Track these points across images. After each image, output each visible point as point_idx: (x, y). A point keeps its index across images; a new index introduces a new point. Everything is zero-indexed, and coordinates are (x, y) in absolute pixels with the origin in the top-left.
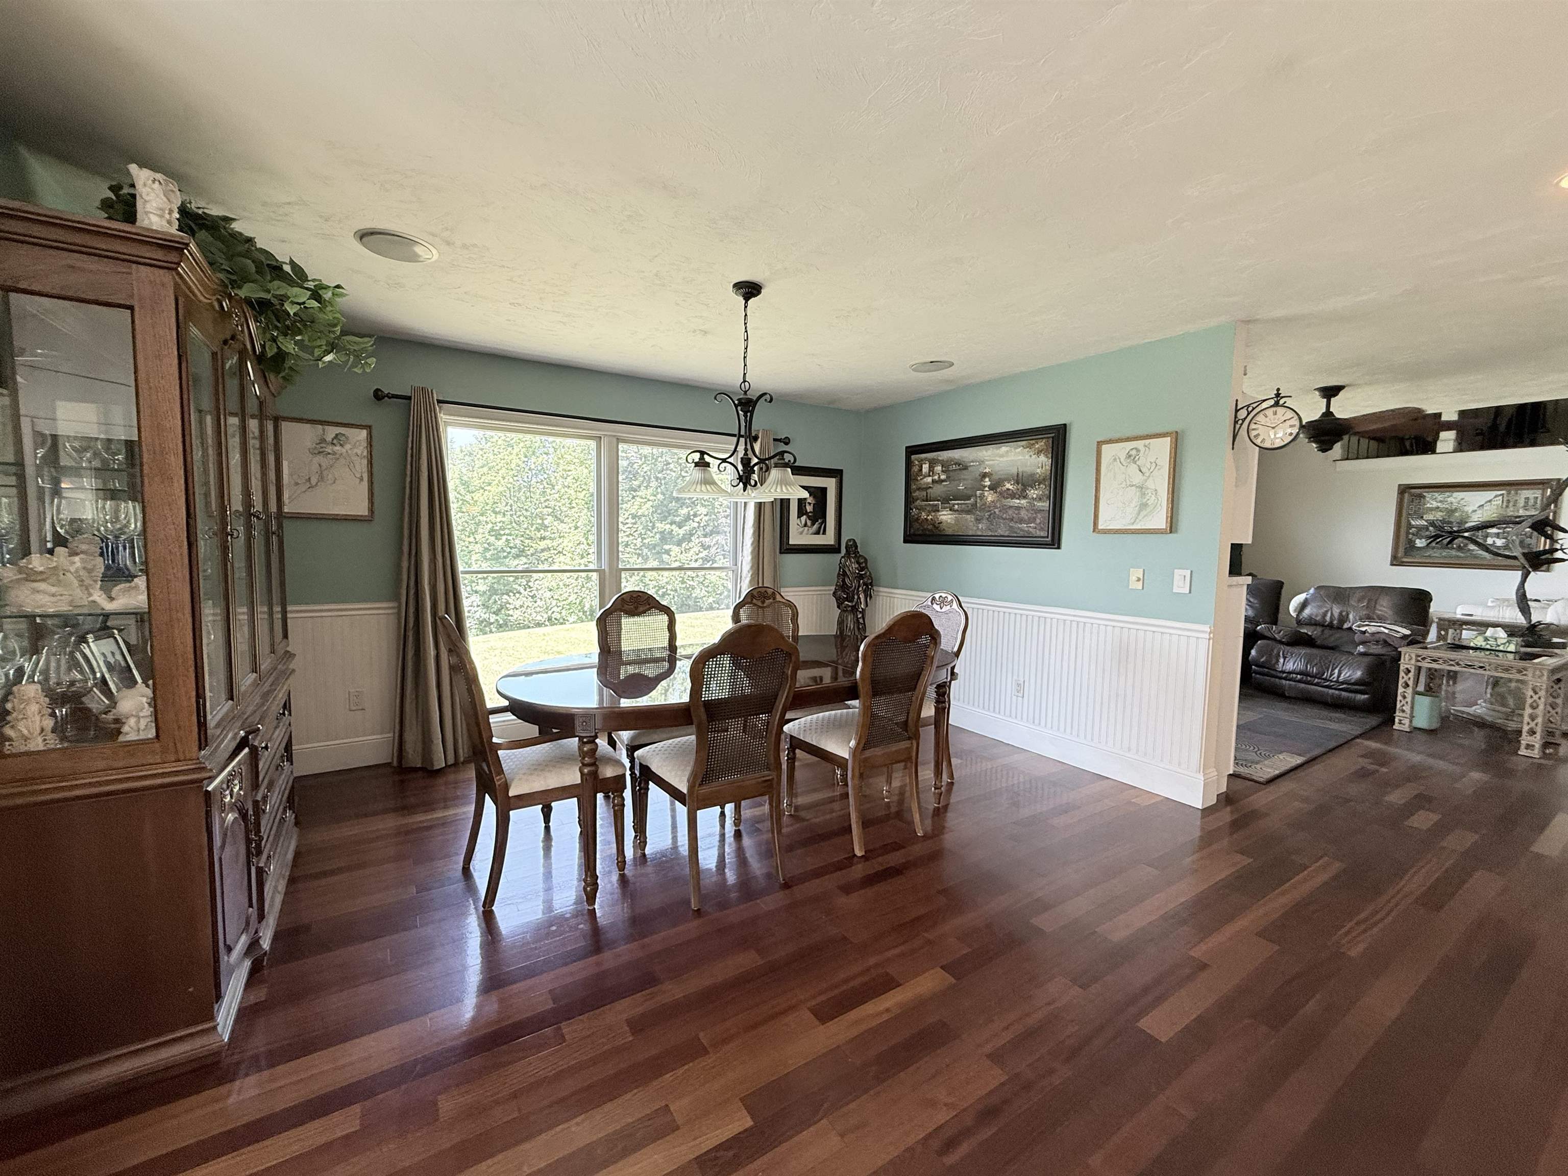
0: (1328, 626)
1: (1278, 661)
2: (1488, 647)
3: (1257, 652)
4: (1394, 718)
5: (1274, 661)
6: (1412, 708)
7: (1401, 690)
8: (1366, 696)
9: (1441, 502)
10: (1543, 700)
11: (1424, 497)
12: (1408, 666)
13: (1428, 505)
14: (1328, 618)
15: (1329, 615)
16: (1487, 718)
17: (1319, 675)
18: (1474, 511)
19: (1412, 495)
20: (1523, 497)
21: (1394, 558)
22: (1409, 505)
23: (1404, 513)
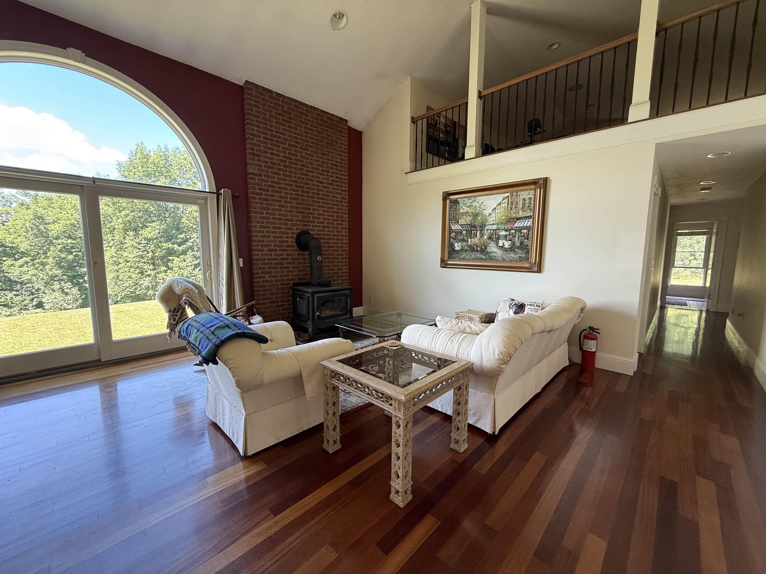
9: (469, 206)
11: (458, 202)
13: (461, 211)
18: (490, 214)
19: (451, 201)
20: (521, 198)
21: (442, 261)
22: (450, 211)
23: (447, 219)
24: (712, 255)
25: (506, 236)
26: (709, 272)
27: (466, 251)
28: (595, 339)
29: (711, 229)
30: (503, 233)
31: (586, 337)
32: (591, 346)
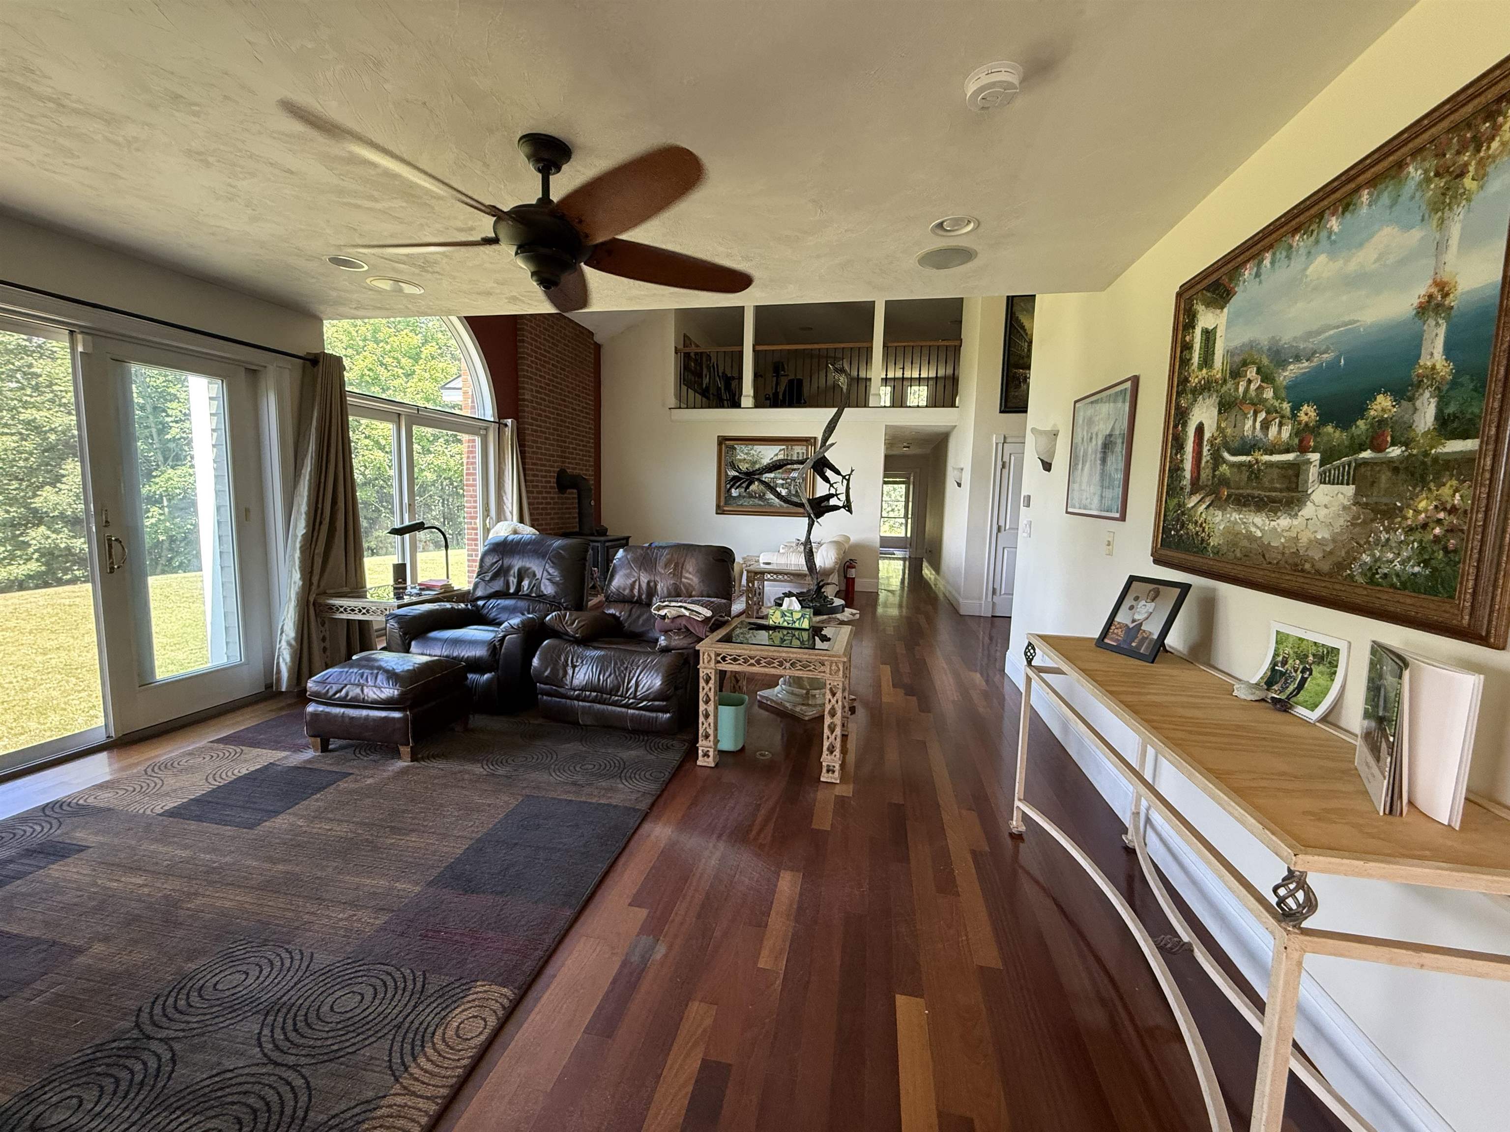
0: (637, 602)
1: (565, 673)
2: (785, 624)
3: (540, 659)
4: (697, 749)
5: (561, 673)
6: (716, 729)
7: (702, 707)
8: (668, 715)
9: (746, 454)
10: (840, 703)
11: (735, 449)
12: (708, 671)
13: (739, 457)
14: (636, 592)
15: (637, 587)
16: (788, 705)
17: (614, 691)
19: (727, 447)
20: (796, 451)
21: (718, 507)
22: (726, 456)
23: (723, 463)
24: (910, 504)
25: (783, 484)
26: (909, 521)
27: (744, 497)
28: (854, 567)
29: (909, 478)
30: (780, 482)
31: (848, 567)
32: (852, 573)
